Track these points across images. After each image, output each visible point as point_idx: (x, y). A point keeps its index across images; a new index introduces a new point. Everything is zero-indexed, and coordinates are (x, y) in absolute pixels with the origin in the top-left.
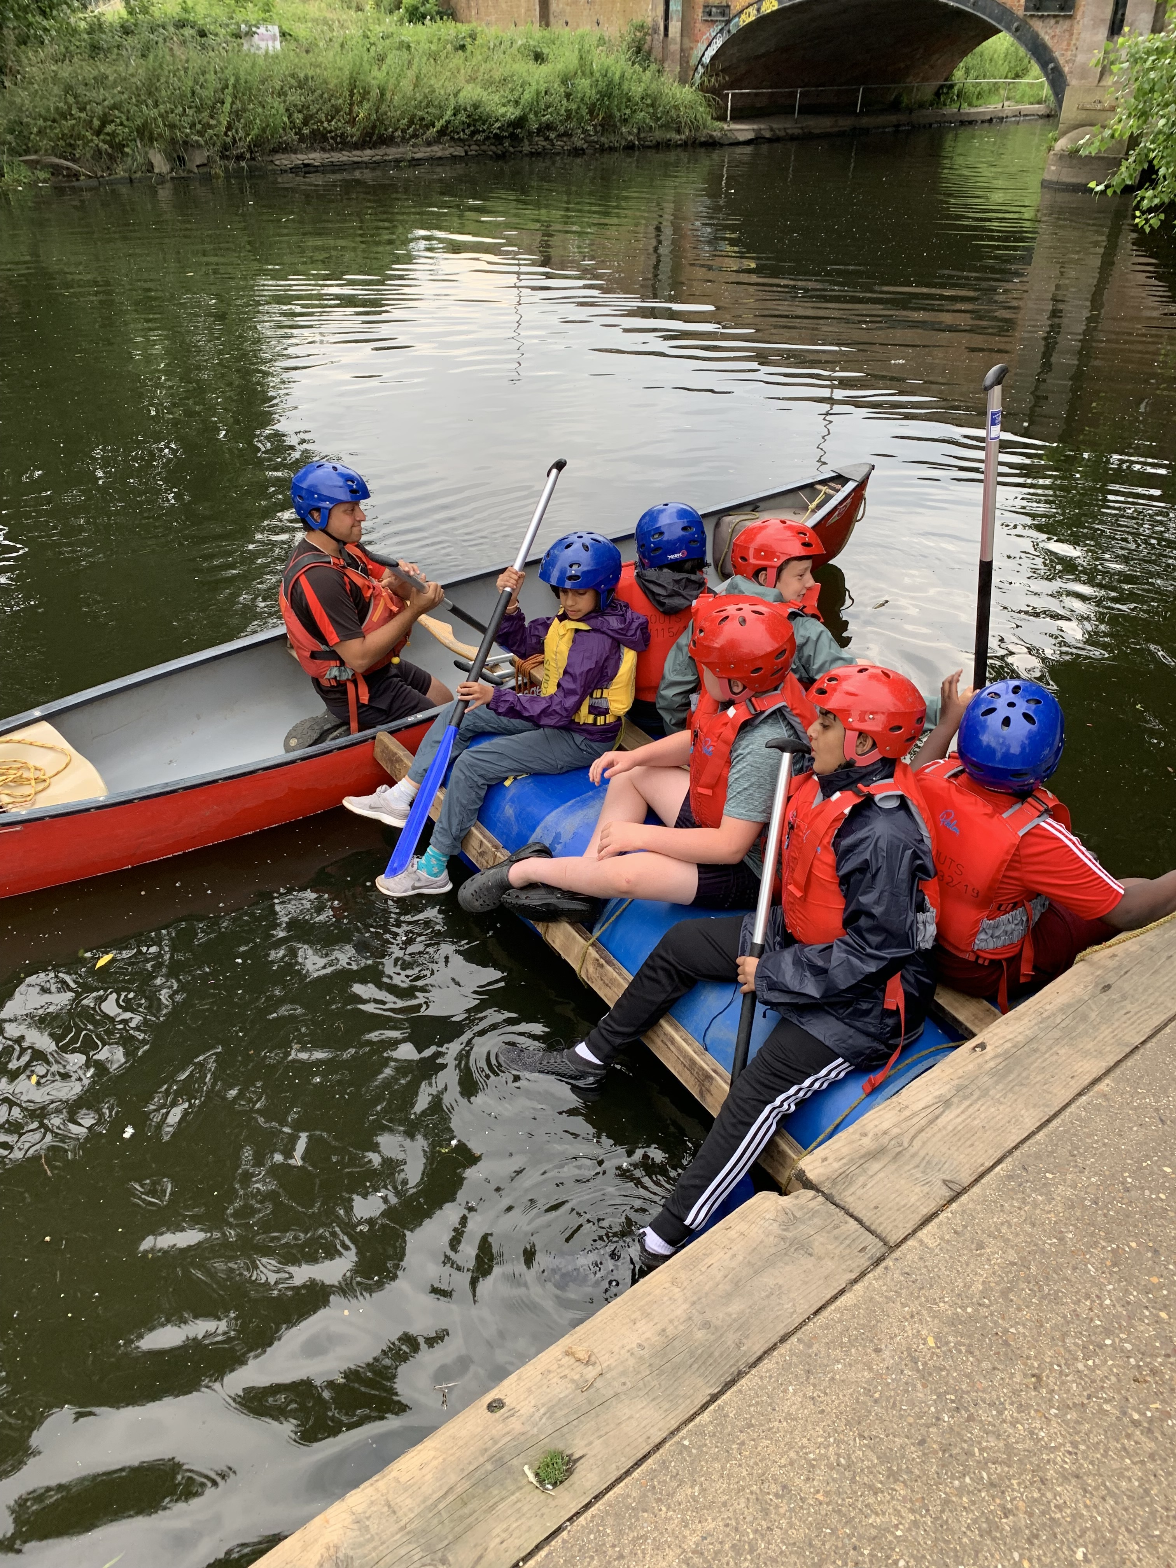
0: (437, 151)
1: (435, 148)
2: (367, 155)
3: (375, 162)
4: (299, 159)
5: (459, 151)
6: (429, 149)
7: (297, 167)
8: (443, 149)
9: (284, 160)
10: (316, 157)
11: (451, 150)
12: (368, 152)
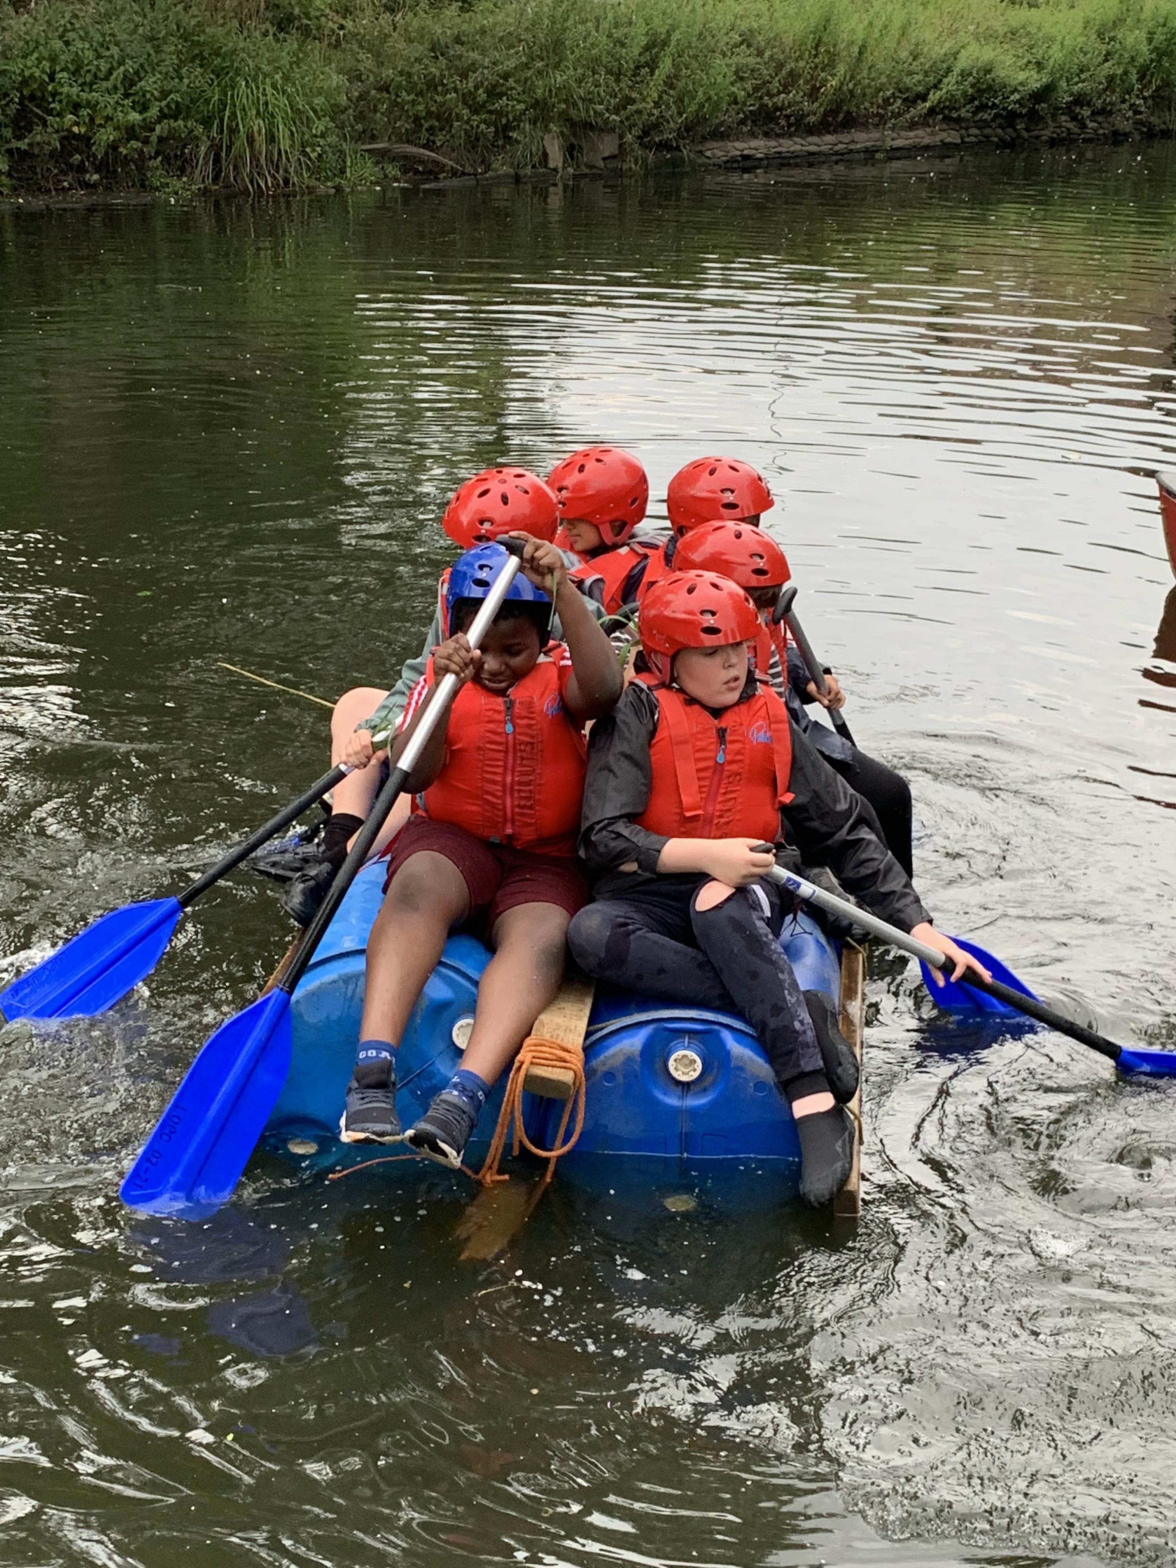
0: (922, 136)
1: (920, 132)
2: (826, 142)
3: (836, 153)
4: (737, 147)
5: (952, 137)
6: (912, 134)
7: (733, 160)
8: (933, 134)
9: (717, 151)
10: (758, 146)
11: (944, 135)
12: (829, 138)
